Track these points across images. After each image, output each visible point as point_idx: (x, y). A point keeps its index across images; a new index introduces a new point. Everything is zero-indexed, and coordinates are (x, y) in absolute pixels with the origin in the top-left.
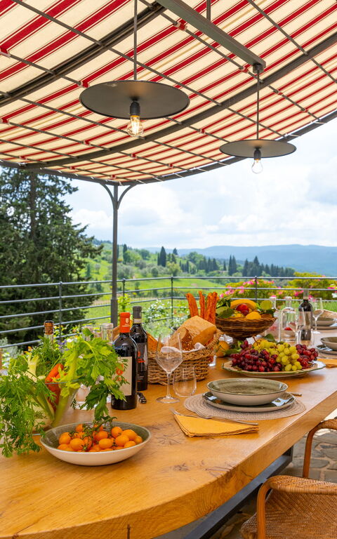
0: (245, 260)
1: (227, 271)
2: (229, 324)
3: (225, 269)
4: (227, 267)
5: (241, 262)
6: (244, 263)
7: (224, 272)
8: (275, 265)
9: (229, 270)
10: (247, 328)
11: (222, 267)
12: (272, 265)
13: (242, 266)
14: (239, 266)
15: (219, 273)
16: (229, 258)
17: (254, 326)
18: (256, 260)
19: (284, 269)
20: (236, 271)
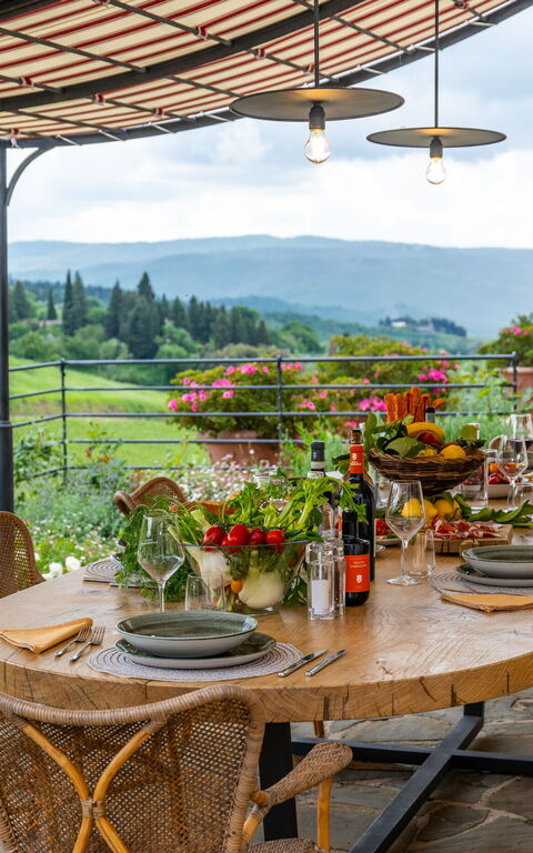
0: (111, 285)
1: (59, 321)
2: (414, 468)
3: (52, 315)
4: (59, 309)
5: (100, 291)
6: (110, 295)
7: (49, 323)
8: (202, 298)
9: (65, 317)
10: (445, 475)
11: (41, 308)
12: (193, 300)
13: (104, 307)
14: (95, 304)
15: (35, 328)
16: (63, 280)
17: (457, 470)
18: (145, 284)
19: (228, 308)
20: (85, 322)
